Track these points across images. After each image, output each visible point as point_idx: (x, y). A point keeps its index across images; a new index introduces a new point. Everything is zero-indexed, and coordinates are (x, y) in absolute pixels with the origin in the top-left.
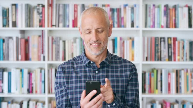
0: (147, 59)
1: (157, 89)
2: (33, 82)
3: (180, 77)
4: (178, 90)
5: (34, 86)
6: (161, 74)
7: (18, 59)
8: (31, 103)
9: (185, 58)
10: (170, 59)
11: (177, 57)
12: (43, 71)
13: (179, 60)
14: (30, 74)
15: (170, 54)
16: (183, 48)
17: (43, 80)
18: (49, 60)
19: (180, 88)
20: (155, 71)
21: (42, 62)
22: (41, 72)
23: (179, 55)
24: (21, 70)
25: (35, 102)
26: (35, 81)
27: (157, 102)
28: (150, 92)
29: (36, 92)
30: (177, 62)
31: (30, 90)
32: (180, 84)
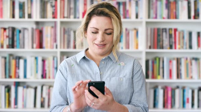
0: (150, 48)
1: (159, 74)
2: (47, 68)
3: (181, 64)
4: (179, 76)
5: (47, 72)
6: (163, 62)
7: (33, 48)
8: (44, 88)
9: (185, 47)
10: (171, 47)
11: (178, 46)
12: (55, 59)
13: (179, 49)
14: (44, 61)
15: (171, 44)
16: (183, 38)
17: (55, 66)
18: (61, 48)
19: (181, 74)
20: (158, 59)
21: (55, 50)
22: (54, 59)
23: (179, 44)
24: (36, 58)
25: (48, 87)
26: (49, 67)
27: (160, 87)
28: (153, 77)
29: (49, 78)
30: (177, 50)
31: (44, 75)
32: (180, 70)
